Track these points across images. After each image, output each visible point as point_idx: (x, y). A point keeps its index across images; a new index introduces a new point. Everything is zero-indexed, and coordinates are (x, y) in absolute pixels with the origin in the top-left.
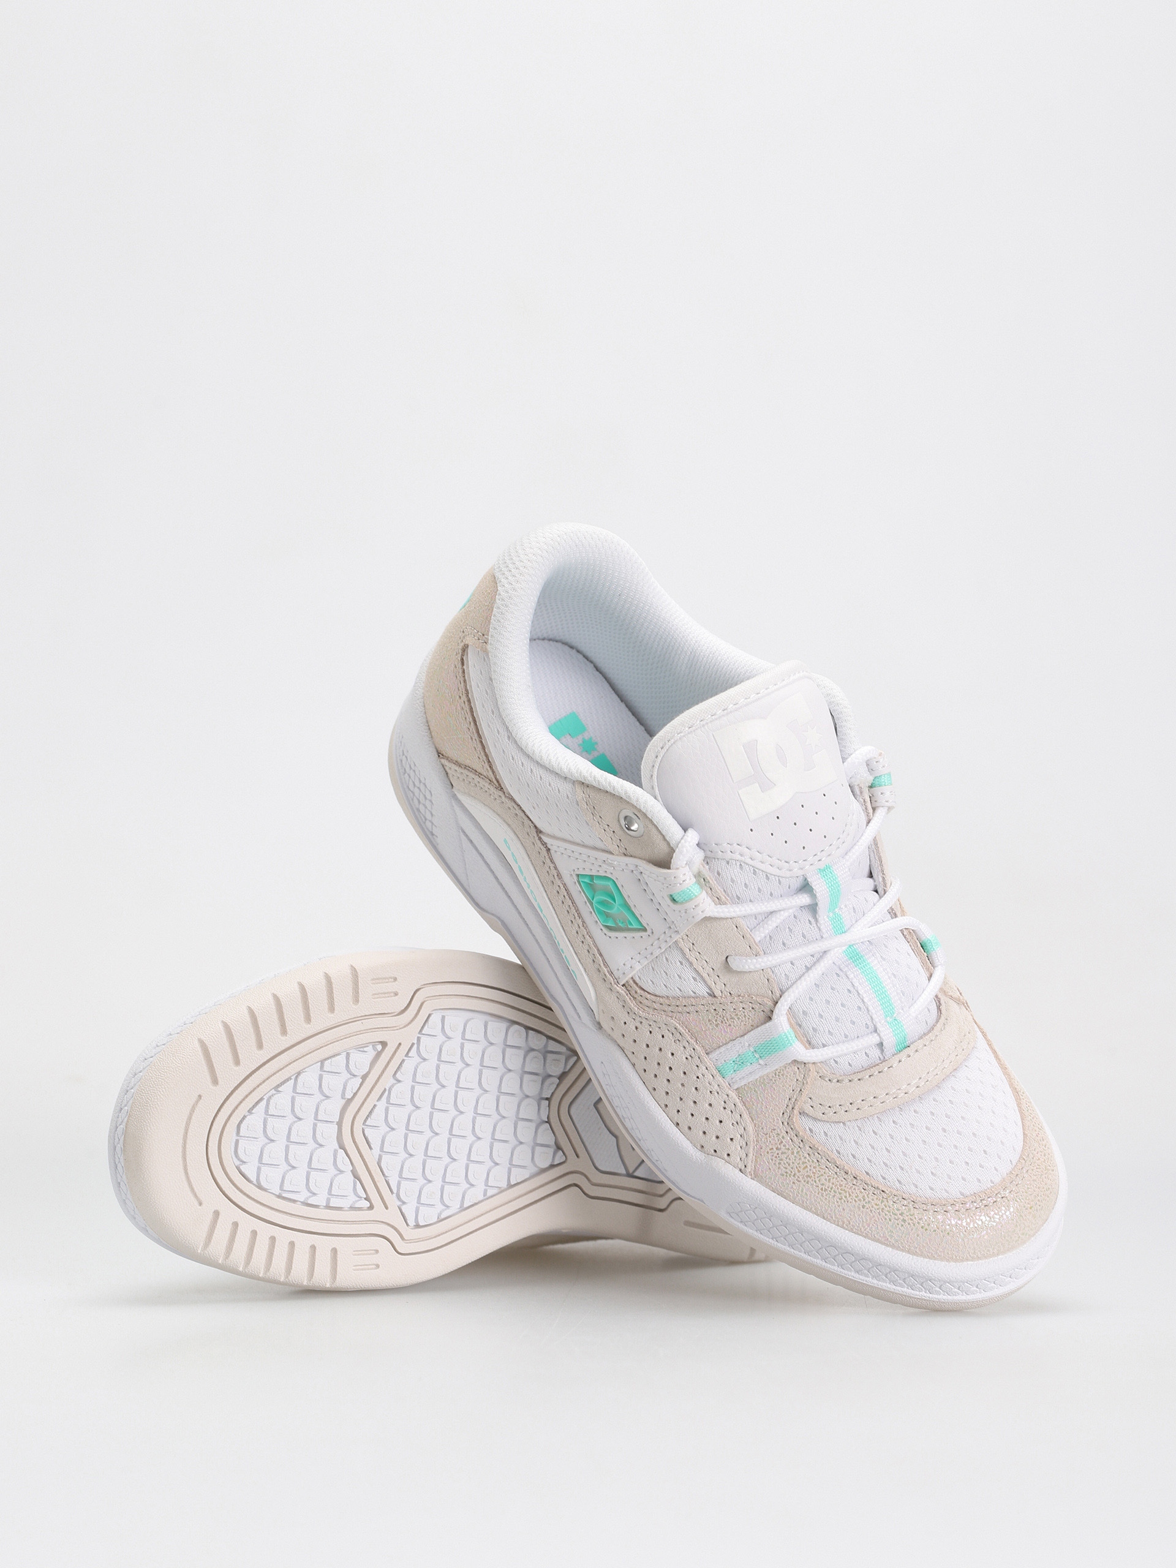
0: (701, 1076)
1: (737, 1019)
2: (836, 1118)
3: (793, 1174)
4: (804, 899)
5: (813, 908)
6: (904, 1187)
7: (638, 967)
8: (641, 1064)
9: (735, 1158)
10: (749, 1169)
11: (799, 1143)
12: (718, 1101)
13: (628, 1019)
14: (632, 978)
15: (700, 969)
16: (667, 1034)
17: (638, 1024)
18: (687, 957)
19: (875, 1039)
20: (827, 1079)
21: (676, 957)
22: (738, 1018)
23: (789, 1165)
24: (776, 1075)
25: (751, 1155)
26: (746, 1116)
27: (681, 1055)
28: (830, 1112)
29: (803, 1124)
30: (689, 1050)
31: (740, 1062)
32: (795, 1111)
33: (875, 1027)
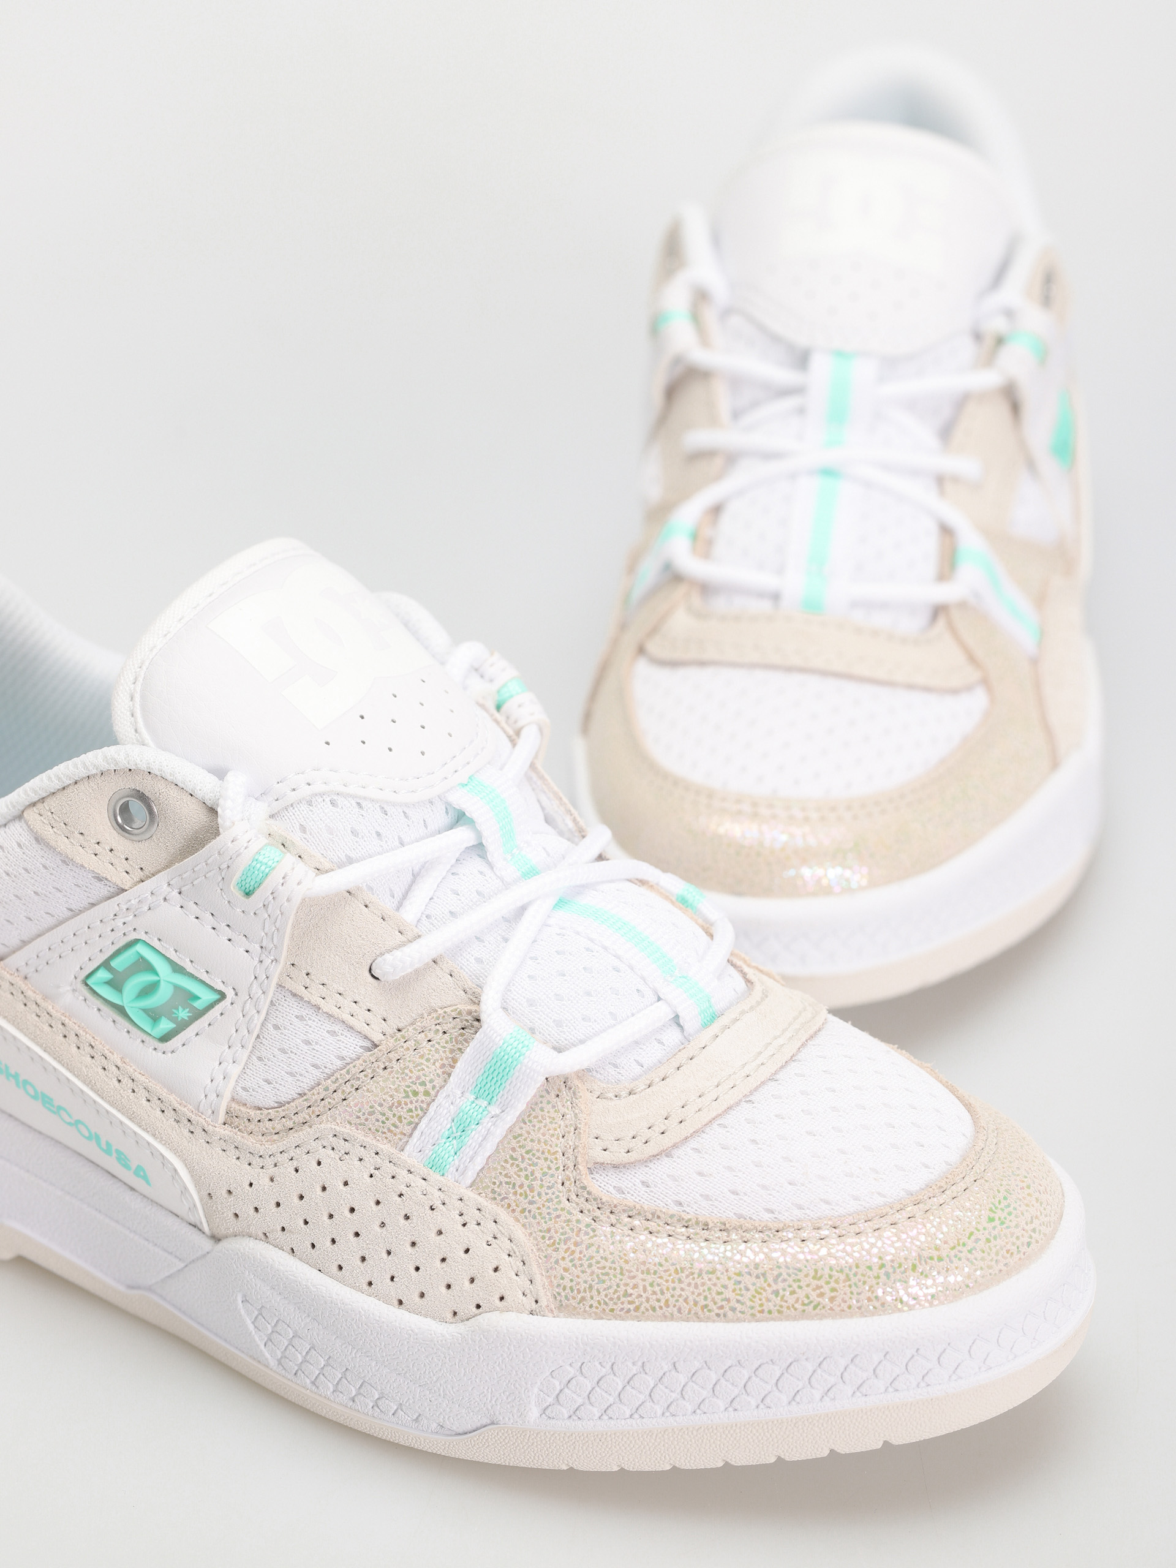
0: (404, 1190)
1: (425, 1063)
2: (651, 1149)
3: (618, 1271)
4: (463, 836)
5: (479, 848)
6: (808, 1211)
7: (235, 1071)
8: (301, 1238)
9: (514, 1296)
10: (543, 1302)
11: (609, 1218)
12: (448, 1219)
13: (251, 1174)
14: (233, 1099)
15: (335, 1011)
16: (325, 1155)
17: (272, 1171)
18: (306, 999)
19: (662, 1012)
20: (611, 1095)
21: (291, 1008)
22: (428, 1060)
23: (606, 1260)
24: (525, 1123)
25: (538, 1278)
26: (503, 1215)
27: (358, 1174)
28: (638, 1143)
29: (603, 1186)
30: (371, 1160)
31: (461, 1127)
32: (580, 1167)
33: (656, 993)
